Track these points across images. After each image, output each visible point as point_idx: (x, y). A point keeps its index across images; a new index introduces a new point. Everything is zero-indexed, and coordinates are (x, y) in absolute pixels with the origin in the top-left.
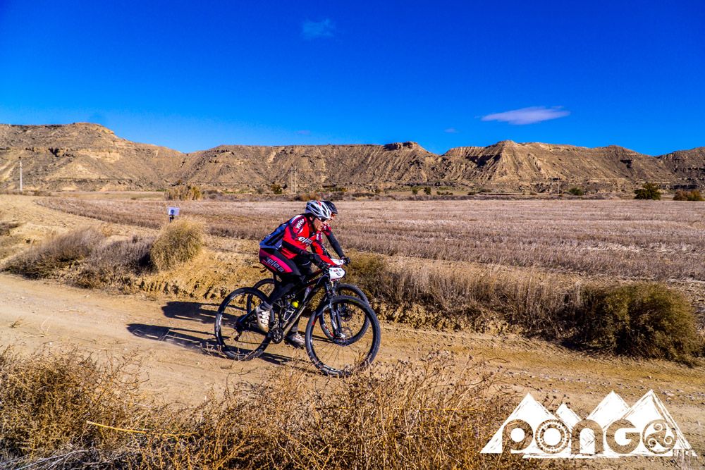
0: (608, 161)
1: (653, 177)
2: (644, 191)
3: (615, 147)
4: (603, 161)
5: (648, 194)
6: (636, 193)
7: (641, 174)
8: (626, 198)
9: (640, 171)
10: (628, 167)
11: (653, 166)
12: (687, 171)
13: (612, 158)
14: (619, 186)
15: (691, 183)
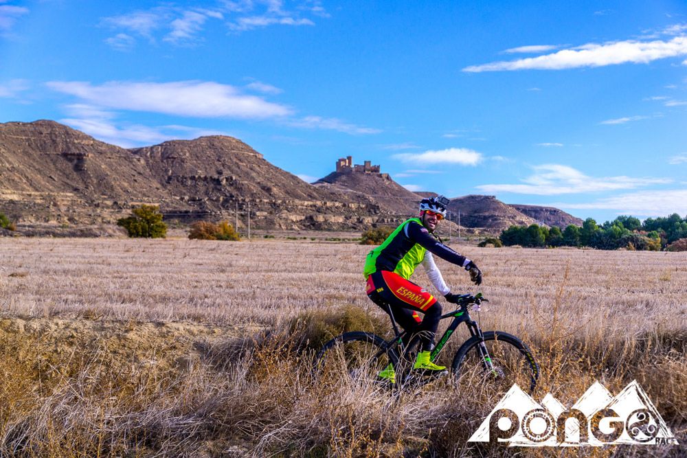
5: (143, 227)
9: (101, 178)
10: (78, 168)
11: (125, 169)
12: (189, 182)
13: (43, 147)
14: (63, 209)
15: (196, 208)
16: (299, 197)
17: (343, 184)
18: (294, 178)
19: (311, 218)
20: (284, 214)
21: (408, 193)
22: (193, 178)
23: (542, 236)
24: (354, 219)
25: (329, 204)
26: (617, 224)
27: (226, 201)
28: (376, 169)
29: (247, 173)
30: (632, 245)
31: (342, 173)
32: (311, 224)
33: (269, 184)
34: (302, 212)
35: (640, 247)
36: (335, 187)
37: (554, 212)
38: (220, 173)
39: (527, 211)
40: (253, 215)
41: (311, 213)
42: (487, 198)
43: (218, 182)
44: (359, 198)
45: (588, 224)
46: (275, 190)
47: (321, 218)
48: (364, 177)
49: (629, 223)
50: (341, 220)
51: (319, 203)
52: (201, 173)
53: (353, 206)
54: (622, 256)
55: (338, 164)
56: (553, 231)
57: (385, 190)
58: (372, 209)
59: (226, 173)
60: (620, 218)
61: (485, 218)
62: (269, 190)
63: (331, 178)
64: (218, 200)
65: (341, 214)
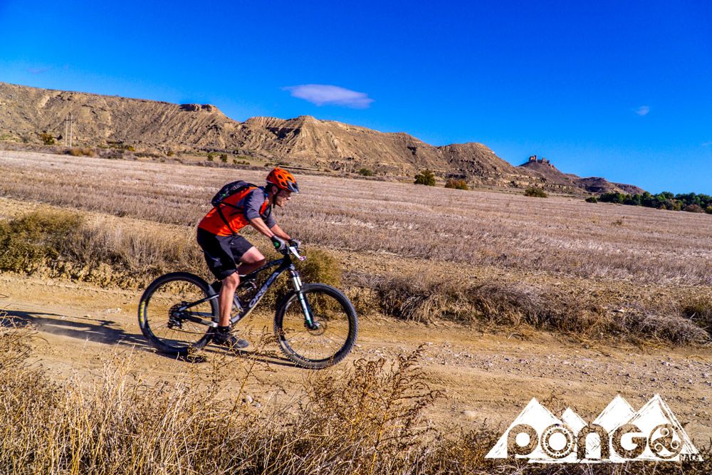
0: (397, 146)
1: (433, 165)
2: (422, 177)
3: (404, 135)
4: (393, 146)
5: (425, 180)
6: (416, 178)
7: (424, 162)
8: (408, 182)
9: (423, 158)
10: (414, 153)
11: (433, 155)
12: (460, 162)
13: (400, 144)
14: (405, 170)
15: (462, 174)
16: (509, 172)
17: (531, 168)
18: (507, 163)
19: (513, 182)
20: (501, 179)
21: (562, 174)
22: (462, 161)
23: (622, 199)
24: (534, 184)
25: (522, 176)
26: (662, 196)
27: (475, 172)
28: (548, 162)
29: (486, 160)
30: (664, 206)
31: (531, 163)
32: (513, 184)
33: (496, 166)
34: (509, 179)
35: (669, 208)
36: (527, 169)
37: (634, 188)
38: (474, 159)
39: (620, 186)
40: (486, 179)
41: (513, 180)
42: (600, 179)
43: (473, 163)
44: (538, 175)
45: (645, 194)
46: (498, 168)
47: (518, 183)
48: (541, 165)
49: (668, 195)
50: (527, 184)
51: (518, 176)
52: (466, 159)
53: (534, 178)
54: (664, 212)
55: (530, 158)
56: (628, 196)
57: (551, 171)
58: (543, 180)
59: (477, 159)
60: (663, 193)
61: (599, 188)
62: (495, 168)
63: (526, 165)
64: (472, 171)
65: (528, 181)
